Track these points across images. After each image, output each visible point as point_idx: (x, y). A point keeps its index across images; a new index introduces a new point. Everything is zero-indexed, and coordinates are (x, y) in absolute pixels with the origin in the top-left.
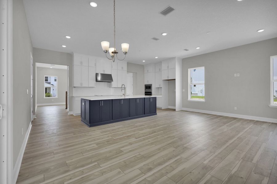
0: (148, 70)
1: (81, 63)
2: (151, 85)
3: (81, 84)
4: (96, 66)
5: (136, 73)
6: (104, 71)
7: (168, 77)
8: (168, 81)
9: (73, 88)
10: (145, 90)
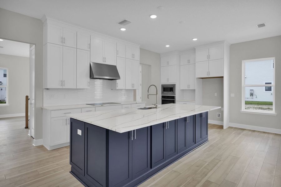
0: (168, 62)
1: (63, 40)
2: (174, 85)
3: (62, 83)
4: (90, 48)
5: (150, 66)
6: (104, 59)
7: (209, 73)
8: (202, 79)
9: (45, 91)
10: (162, 93)
